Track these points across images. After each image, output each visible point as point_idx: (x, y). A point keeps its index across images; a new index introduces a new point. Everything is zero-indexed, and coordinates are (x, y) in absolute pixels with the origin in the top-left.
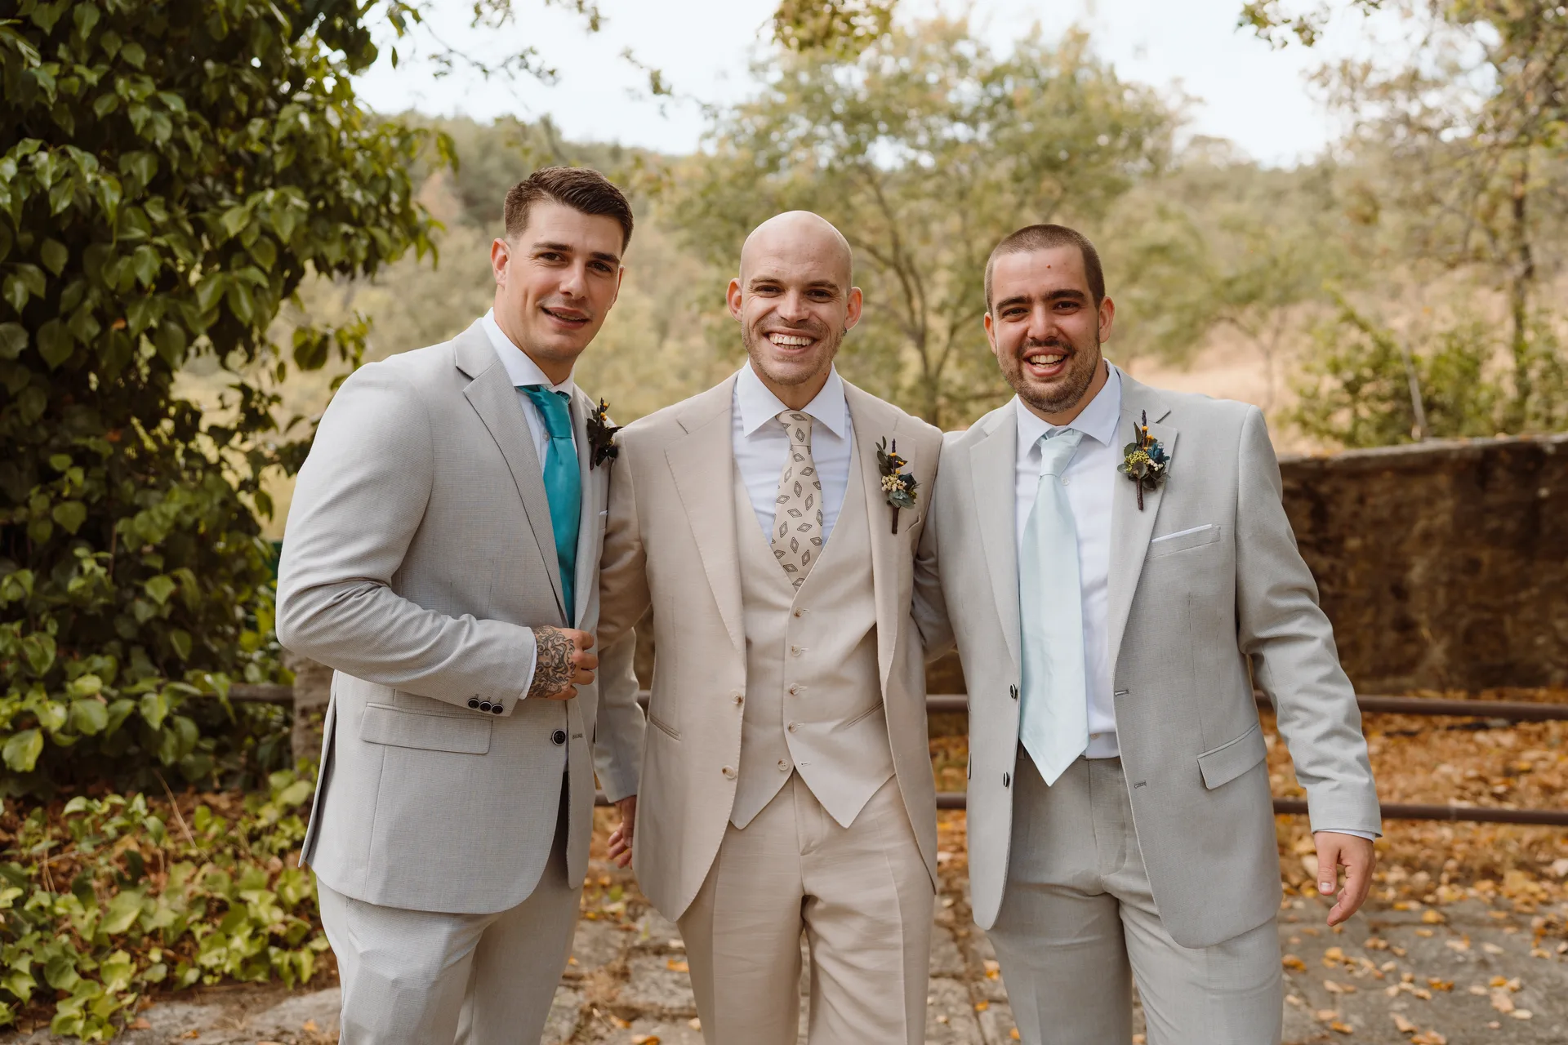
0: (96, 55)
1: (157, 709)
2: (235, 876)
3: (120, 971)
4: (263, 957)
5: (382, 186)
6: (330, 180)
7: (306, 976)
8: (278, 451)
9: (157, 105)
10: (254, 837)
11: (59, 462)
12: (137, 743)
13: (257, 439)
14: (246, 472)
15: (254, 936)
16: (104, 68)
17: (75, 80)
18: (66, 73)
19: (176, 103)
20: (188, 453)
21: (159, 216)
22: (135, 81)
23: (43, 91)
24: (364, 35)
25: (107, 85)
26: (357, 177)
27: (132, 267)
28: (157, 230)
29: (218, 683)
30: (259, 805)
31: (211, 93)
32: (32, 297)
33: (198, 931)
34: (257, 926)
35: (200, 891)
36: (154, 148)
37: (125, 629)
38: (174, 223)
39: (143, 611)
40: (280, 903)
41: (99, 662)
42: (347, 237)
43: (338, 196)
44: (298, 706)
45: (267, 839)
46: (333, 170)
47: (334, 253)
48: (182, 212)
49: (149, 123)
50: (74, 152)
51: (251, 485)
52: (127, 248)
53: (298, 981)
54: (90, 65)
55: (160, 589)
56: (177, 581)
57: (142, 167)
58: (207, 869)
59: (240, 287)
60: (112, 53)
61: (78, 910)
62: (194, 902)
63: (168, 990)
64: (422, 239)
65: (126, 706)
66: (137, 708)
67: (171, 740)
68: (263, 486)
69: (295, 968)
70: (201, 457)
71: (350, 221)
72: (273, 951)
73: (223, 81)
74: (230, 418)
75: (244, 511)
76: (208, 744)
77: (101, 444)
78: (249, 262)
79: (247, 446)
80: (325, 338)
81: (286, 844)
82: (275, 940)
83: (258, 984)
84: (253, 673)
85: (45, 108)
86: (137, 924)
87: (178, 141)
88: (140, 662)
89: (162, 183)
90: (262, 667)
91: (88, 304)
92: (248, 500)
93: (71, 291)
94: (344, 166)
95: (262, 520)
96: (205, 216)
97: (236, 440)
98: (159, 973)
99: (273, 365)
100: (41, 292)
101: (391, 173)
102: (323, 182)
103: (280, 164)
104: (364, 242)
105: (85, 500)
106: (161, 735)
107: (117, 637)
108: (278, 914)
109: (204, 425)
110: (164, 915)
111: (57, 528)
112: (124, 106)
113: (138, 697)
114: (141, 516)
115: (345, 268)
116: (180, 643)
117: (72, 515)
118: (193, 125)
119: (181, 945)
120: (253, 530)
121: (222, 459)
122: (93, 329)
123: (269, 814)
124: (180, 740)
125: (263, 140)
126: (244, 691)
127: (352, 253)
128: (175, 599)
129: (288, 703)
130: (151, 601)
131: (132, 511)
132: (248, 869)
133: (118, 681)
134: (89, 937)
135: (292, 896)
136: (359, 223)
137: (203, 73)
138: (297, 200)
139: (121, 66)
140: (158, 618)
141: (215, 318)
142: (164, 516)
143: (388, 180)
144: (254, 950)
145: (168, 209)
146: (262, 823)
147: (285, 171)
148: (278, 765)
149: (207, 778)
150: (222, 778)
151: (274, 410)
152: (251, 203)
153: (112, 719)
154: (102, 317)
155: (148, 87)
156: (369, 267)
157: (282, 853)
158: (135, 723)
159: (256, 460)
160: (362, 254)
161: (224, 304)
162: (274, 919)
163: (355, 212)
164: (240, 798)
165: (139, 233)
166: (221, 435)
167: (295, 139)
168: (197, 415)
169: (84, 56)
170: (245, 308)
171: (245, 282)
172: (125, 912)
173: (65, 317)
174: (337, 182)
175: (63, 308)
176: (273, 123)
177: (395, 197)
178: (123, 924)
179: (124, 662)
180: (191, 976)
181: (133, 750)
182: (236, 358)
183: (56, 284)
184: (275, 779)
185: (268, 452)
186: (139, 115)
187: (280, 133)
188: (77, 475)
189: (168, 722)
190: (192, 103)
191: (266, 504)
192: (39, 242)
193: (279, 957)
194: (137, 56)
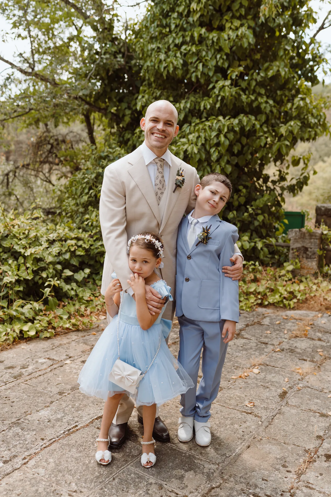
0: (254, 91)
1: (260, 245)
2: (275, 284)
3: (252, 299)
4: (282, 301)
5: (319, 118)
6: (306, 117)
7: (292, 307)
8: (288, 186)
9: (267, 102)
10: (280, 277)
11: (241, 187)
12: (254, 254)
13: (282, 183)
14: (280, 192)
15: (280, 296)
16: (255, 95)
17: (249, 99)
18: (248, 97)
19: (271, 102)
20: (267, 187)
21: (266, 129)
22: (262, 97)
23: (243, 102)
24: (316, 77)
25: (256, 99)
26: (312, 115)
27: (260, 142)
28: (265, 133)
29: (273, 241)
30: (280, 270)
31: (278, 98)
32: (238, 151)
33: (268, 294)
34: (281, 294)
35: (268, 286)
36: (266, 113)
37: (252, 227)
38: (268, 131)
39: (256, 223)
40: (286, 290)
41: (247, 234)
42: (310, 131)
43: (308, 121)
44: (291, 248)
45: (283, 278)
46: (307, 115)
47: (306, 136)
48: (270, 128)
49: (265, 108)
50: (250, 116)
51: (281, 195)
52: (259, 138)
53: (290, 308)
54: (252, 95)
55: (260, 218)
56: (264, 217)
57: (263, 118)
58: (269, 282)
59: (283, 146)
60: (257, 91)
61: (243, 285)
62: (267, 288)
63: (261, 305)
64: (327, 131)
65: (253, 244)
66: (255, 245)
67: (262, 253)
68: (283, 196)
69: (289, 305)
70: (270, 187)
71: (310, 127)
72: (284, 300)
73: (281, 95)
74: (277, 178)
75: (278, 202)
76: (269, 256)
77: (249, 184)
78: (286, 139)
79: (280, 185)
80: (300, 158)
81: (287, 279)
82: (285, 298)
83: (281, 307)
84: (280, 241)
85: (243, 106)
86: (255, 290)
87: (271, 111)
88: (254, 235)
89: (267, 122)
90: (282, 239)
91: (249, 151)
92: (279, 199)
93: (245, 149)
94: (309, 113)
95: (282, 204)
96: (276, 128)
97: (277, 184)
98: (259, 301)
99: (287, 165)
100: (240, 149)
101: (322, 114)
102: (304, 118)
103: (294, 114)
104: (313, 133)
105: (245, 196)
106: (260, 252)
107: (250, 229)
108: (286, 293)
109: (270, 180)
110: (261, 289)
111: (239, 202)
112: (260, 103)
113: (255, 242)
114: (258, 201)
115: (308, 140)
116: (264, 232)
117: (242, 200)
118: (274, 106)
119: (265, 296)
120: (281, 206)
121: (275, 188)
122: (250, 157)
123: (283, 272)
124: (264, 253)
125: (291, 109)
126: (278, 244)
127: (310, 136)
128: (263, 221)
129: (288, 247)
130: (258, 221)
131: (255, 200)
132: (278, 283)
133: (250, 239)
134: (245, 291)
135: (288, 289)
136: (312, 128)
137: (277, 94)
138: (299, 124)
139: (260, 94)
140: (259, 226)
141: (276, 153)
142: (263, 201)
143: (321, 115)
144: (280, 300)
145: (267, 127)
146: (281, 274)
147: (295, 116)
148: (285, 261)
149: (268, 264)
150: (272, 264)
151: (287, 176)
152: (288, 124)
153: (250, 246)
154: (252, 154)
155: (265, 99)
156: (314, 139)
157: (286, 281)
158: (254, 248)
159: (282, 189)
160: (313, 136)
161: (279, 150)
162: (285, 294)
163: (312, 125)
164: (276, 269)
165: (261, 134)
166: (274, 182)
167: (298, 107)
168: (269, 177)
169: (251, 92)
170: (284, 151)
171: (284, 144)
172: (253, 287)
173: (244, 154)
174: (308, 118)
175: (244, 152)
176: (293, 104)
177: (322, 120)
178: (252, 290)
179: (251, 235)
180: (266, 303)
181: (253, 255)
182: (278, 163)
183: (243, 147)
184: (285, 264)
185: (285, 186)
186: (263, 106)
187: (295, 106)
188: (244, 191)
189: (262, 249)
190: (274, 101)
191: (283, 200)
192: (241, 137)
193: (286, 302)
194: (263, 91)
